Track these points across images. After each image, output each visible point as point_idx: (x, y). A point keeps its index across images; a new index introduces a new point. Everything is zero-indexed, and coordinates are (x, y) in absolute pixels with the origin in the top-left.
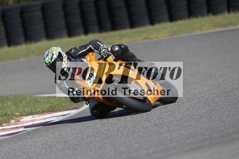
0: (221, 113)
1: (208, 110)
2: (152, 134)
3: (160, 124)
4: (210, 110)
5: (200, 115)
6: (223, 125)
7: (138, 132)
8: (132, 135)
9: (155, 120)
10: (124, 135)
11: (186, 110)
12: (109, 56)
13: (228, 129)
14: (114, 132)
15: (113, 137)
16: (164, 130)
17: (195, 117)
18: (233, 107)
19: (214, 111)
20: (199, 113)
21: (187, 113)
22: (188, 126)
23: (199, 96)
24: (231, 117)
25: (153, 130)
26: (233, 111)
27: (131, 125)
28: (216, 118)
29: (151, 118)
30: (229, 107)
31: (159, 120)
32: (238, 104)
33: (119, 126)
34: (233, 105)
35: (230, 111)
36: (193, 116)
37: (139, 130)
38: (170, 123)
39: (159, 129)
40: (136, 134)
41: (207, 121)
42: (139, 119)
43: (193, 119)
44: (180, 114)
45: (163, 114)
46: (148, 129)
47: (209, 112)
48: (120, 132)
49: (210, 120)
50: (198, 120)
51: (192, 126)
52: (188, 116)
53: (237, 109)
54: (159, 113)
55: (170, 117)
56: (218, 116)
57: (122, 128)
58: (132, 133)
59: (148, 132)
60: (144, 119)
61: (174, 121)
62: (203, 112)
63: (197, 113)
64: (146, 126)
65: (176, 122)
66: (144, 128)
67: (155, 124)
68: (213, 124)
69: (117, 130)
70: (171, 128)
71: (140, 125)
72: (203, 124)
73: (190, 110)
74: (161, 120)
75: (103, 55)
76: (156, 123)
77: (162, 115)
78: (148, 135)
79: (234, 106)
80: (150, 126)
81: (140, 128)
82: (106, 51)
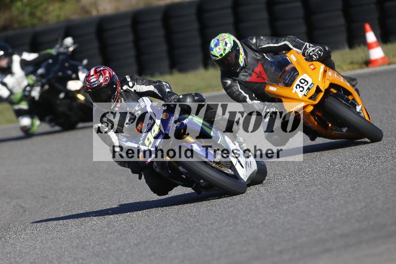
1: (181, 228)
4: (186, 228)
5: (169, 237)
9: (94, 247)
11: (144, 229)
18: (224, 224)
20: (166, 234)
21: (147, 234)
27: (54, 256)
28: (195, 242)
29: (87, 243)
30: (216, 223)
34: (223, 221)
36: (156, 239)
38: (120, 251)
39: (103, 261)
42: (67, 245)
45: (107, 236)
47: (183, 231)
52: (148, 240)
53: (230, 226)
54: (100, 234)
55: (118, 240)
57: (39, 260)
60: (75, 244)
61: (125, 248)
63: (164, 234)
64: (79, 256)
71: (69, 255)
73: (152, 228)
74: (105, 247)
76: (95, 251)
77: (104, 239)
79: (226, 222)
80: (86, 256)
81: (69, 259)
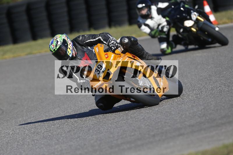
0: (108, 124)
1: (95, 122)
2: (42, 146)
3: (49, 137)
4: (98, 122)
6: (112, 136)
7: (27, 144)
8: (22, 147)
9: (44, 133)
10: (14, 147)
12: (117, 47)
13: (117, 140)
14: (3, 145)
15: (3, 150)
16: (53, 142)
17: (83, 129)
18: (120, 119)
19: (101, 123)
21: (75, 125)
22: (77, 138)
23: (86, 109)
24: (119, 129)
25: (43, 143)
26: (120, 122)
27: (20, 138)
28: (104, 130)
30: (116, 119)
31: (47, 133)
32: (124, 116)
33: (8, 139)
35: (117, 123)
36: (81, 128)
37: (29, 142)
38: (59, 136)
39: (49, 141)
40: (26, 146)
41: (95, 133)
43: (81, 131)
44: (68, 127)
46: (38, 142)
47: (96, 124)
48: (10, 145)
49: (98, 131)
50: (86, 132)
51: (81, 138)
56: (105, 128)
58: (22, 146)
59: (37, 144)
62: (91, 124)
65: (64, 134)
66: (33, 140)
67: (44, 136)
68: (101, 135)
69: (7, 143)
70: (60, 140)
72: (91, 136)
74: (50, 133)
75: (112, 46)
78: (38, 147)
80: (39, 138)
82: (114, 43)
